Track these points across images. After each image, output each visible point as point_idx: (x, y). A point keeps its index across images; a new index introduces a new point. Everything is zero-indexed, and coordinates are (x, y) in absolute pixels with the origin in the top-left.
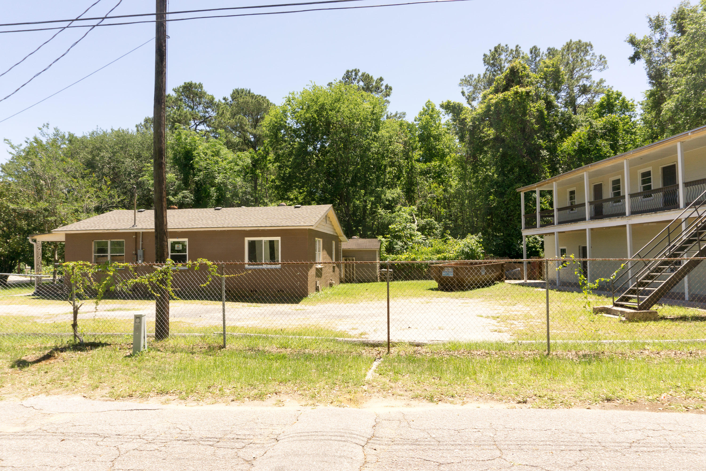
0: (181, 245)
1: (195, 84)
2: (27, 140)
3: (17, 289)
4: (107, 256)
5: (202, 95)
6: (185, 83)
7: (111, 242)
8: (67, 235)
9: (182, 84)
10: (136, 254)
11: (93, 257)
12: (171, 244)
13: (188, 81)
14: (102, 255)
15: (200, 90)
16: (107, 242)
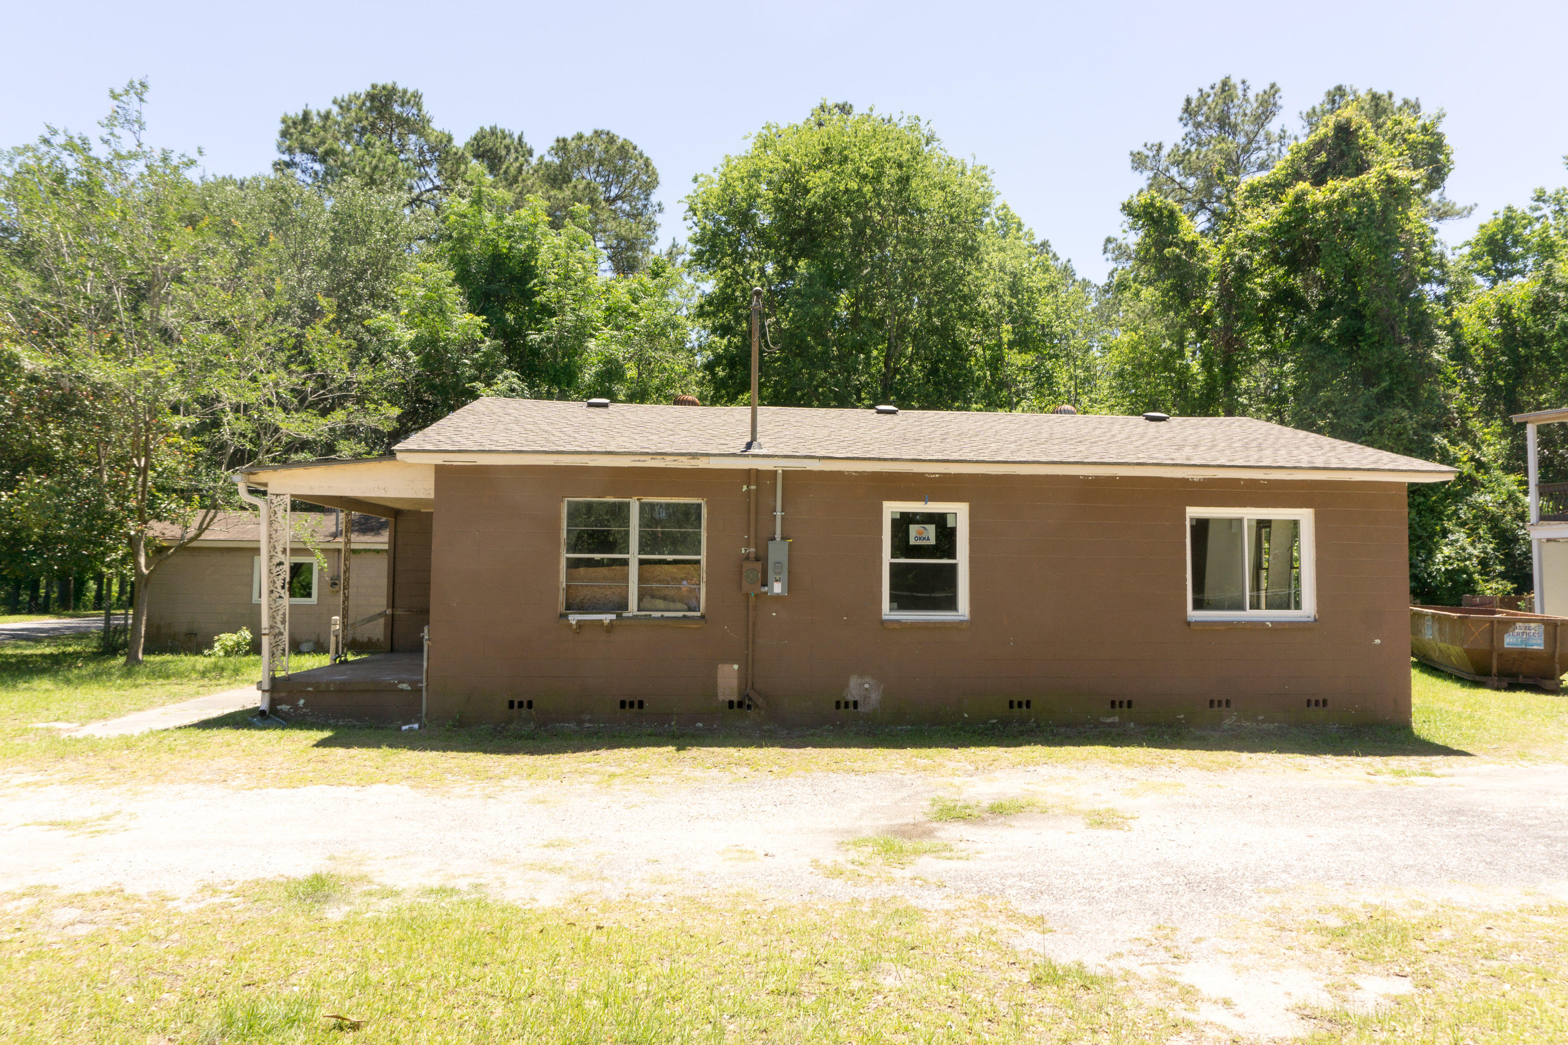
0: (931, 529)
1: (405, 92)
2: (48, 136)
3: (43, 684)
4: (625, 563)
5: (418, 126)
6: (374, 87)
7: (642, 506)
8: (441, 471)
9: (363, 88)
10: (761, 558)
11: (563, 564)
12: (894, 522)
13: (384, 80)
14: (597, 556)
15: (415, 111)
16: (627, 505)
